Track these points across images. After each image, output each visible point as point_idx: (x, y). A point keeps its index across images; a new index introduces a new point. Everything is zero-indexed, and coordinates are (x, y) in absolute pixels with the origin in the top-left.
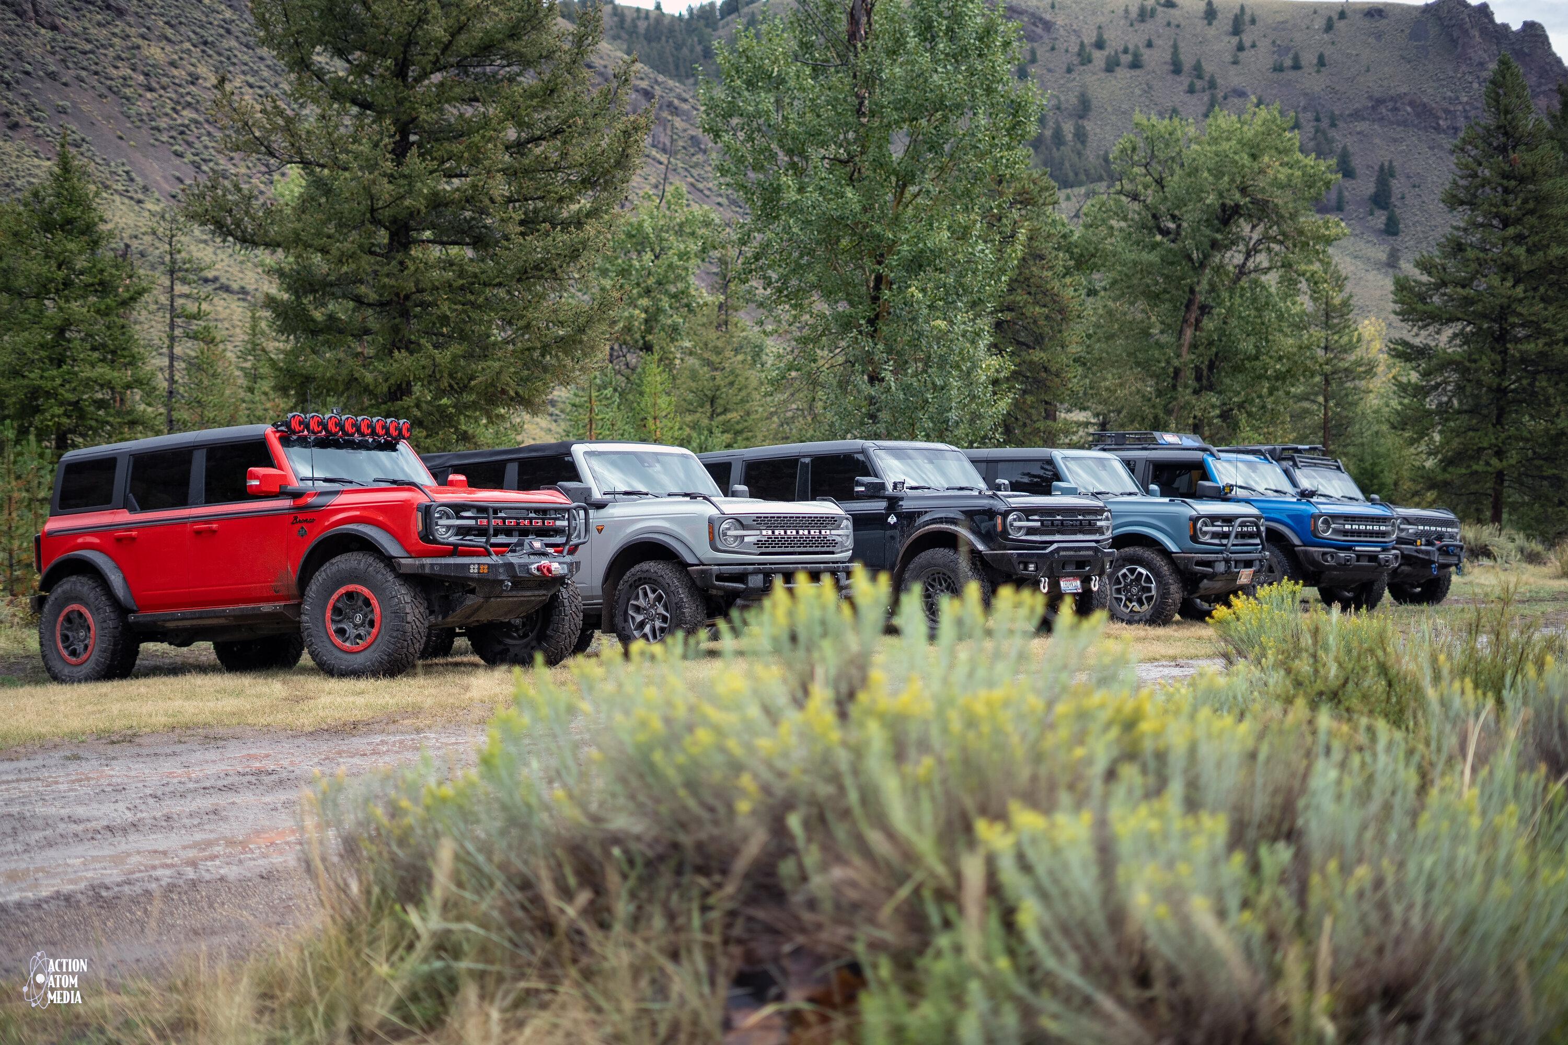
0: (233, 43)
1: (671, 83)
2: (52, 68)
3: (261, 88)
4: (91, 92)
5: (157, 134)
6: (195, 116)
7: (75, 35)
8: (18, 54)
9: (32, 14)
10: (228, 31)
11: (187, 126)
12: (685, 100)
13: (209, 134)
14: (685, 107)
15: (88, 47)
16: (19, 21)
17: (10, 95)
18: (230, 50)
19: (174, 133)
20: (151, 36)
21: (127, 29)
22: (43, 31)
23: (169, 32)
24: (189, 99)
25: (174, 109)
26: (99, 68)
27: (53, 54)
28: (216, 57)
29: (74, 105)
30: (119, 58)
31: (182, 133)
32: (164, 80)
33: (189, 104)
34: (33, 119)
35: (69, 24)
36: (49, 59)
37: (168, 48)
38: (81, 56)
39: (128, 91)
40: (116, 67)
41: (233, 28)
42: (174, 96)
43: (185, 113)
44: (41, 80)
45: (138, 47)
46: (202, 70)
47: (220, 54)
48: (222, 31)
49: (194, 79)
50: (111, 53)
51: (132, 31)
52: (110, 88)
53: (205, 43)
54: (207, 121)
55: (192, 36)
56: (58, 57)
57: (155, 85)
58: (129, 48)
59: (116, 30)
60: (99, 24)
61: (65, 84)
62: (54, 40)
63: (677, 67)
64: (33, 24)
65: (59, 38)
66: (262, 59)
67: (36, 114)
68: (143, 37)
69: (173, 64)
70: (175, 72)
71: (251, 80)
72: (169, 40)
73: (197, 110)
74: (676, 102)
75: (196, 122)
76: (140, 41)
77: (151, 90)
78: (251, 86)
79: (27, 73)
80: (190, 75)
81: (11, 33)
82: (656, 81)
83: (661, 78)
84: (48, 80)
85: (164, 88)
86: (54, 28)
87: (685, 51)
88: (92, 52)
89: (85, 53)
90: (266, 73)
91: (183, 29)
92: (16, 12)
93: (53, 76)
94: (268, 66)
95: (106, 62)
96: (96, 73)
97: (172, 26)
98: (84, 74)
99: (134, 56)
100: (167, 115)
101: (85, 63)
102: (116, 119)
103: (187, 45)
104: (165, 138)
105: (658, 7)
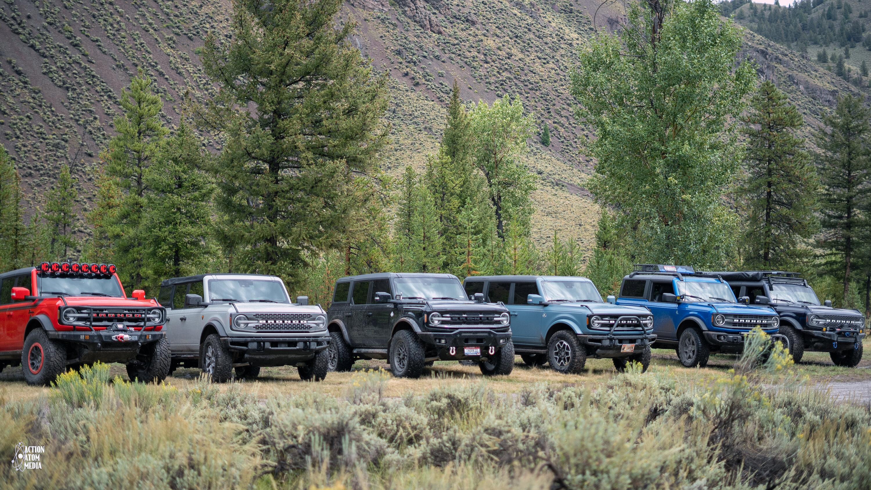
0: (532, 36)
1: (778, 46)
2: (437, 54)
3: (545, 59)
4: (456, 65)
5: (489, 86)
6: (509, 75)
7: (450, 36)
8: (421, 47)
9: (429, 26)
10: (529, 30)
11: (504, 81)
12: (786, 55)
13: (516, 84)
14: (786, 59)
15: (456, 42)
16: (422, 30)
17: (416, 68)
18: (529, 40)
19: (497, 85)
20: (488, 34)
21: (477, 31)
22: (434, 35)
23: (498, 32)
24: (506, 66)
25: (498, 72)
26: (461, 53)
27: (439, 46)
28: (522, 43)
29: (447, 72)
30: (472, 47)
31: (502, 84)
32: (494, 57)
33: (506, 69)
34: (426, 80)
35: (447, 30)
36: (436, 49)
37: (497, 40)
38: (452, 47)
39: (475, 64)
40: (470, 52)
41: (532, 28)
42: (498, 65)
43: (504, 74)
44: (432, 59)
45: (482, 41)
46: (514, 51)
47: (524, 42)
48: (526, 30)
49: (510, 56)
50: (467, 44)
51: (479, 33)
52: (466, 63)
53: (517, 37)
54: (515, 78)
55: (510, 33)
56: (441, 48)
57: (489, 60)
58: (477, 41)
59: (471, 32)
60: (462, 30)
61: (443, 62)
62: (439, 39)
63: (787, 36)
64: (429, 32)
65: (442, 38)
66: (546, 43)
67: (428, 78)
68: (484, 35)
69: (499, 49)
70: (500, 53)
71: (540, 55)
72: (498, 36)
73: (510, 72)
74: (780, 56)
75: (510, 78)
76: (483, 38)
77: (487, 63)
78: (540, 58)
79: (425, 57)
80: (508, 54)
81: (418, 37)
82: (769, 45)
83: (772, 43)
84: (435, 60)
85: (494, 61)
86: (440, 33)
87: (791, 27)
88: (458, 44)
89: (454, 45)
90: (548, 51)
91: (505, 30)
92: (421, 26)
93: (437, 58)
94: (550, 47)
95: (464, 49)
96: (459, 55)
97: (500, 29)
98: (453, 56)
99: (479, 45)
100: (494, 75)
101: (454, 50)
102: (468, 78)
103: (507, 38)
104: (493, 88)
105: (777, 3)
